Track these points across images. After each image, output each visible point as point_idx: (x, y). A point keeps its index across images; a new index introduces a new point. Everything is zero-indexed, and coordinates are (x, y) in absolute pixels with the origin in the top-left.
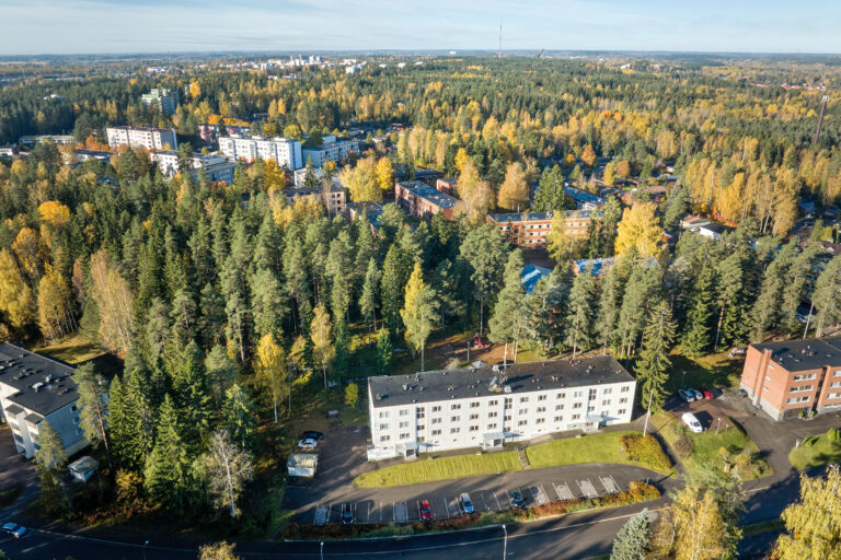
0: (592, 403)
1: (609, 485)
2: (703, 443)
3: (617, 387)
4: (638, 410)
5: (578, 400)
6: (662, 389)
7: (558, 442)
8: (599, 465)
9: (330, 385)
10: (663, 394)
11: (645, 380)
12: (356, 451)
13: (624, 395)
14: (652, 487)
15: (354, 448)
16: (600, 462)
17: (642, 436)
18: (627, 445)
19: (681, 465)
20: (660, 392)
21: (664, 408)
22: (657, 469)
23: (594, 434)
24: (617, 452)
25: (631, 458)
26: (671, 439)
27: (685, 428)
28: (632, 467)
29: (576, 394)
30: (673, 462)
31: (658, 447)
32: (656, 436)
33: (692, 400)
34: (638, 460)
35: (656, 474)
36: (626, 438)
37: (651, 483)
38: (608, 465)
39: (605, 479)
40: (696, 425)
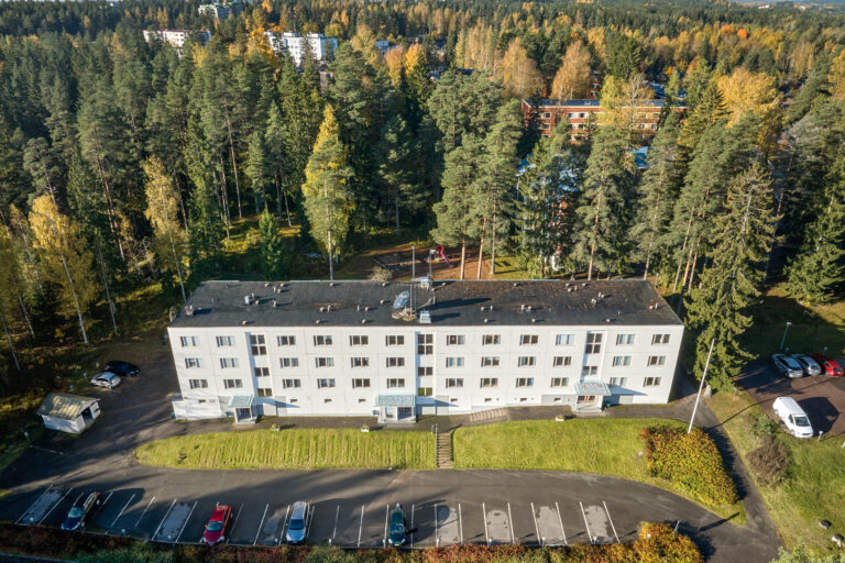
0: (592, 360)
1: (596, 522)
2: (811, 459)
3: (643, 333)
4: (684, 382)
5: (563, 351)
6: (735, 345)
7: (517, 425)
8: (588, 478)
10: (738, 356)
11: (704, 326)
13: (659, 350)
14: (686, 541)
16: (591, 473)
17: (684, 432)
18: (651, 446)
19: (757, 500)
20: (730, 351)
21: (738, 384)
22: (705, 502)
23: (592, 418)
24: (628, 457)
25: (654, 473)
26: (745, 443)
27: (776, 426)
28: (655, 491)
29: (560, 339)
30: (741, 491)
31: (714, 457)
32: (714, 436)
33: (799, 374)
34: (669, 478)
35: (701, 512)
36: (652, 431)
37: (686, 530)
38: (608, 479)
39: (591, 509)
40: (800, 422)
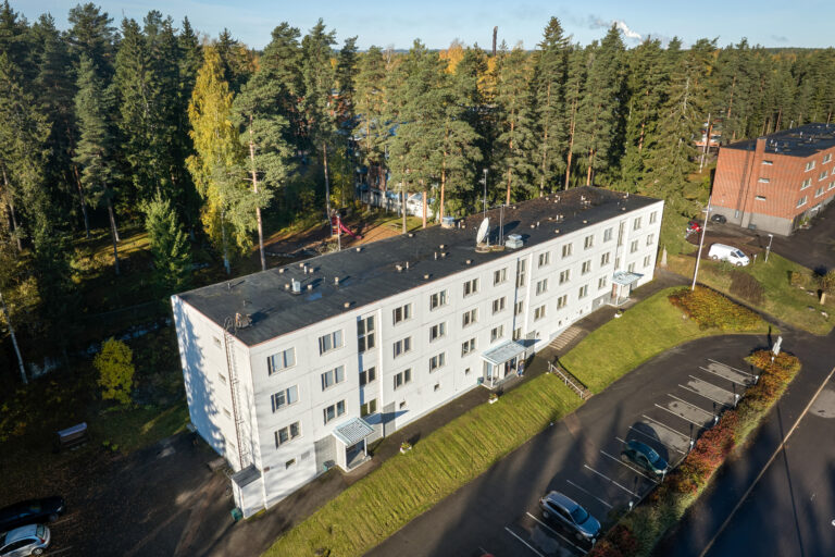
0: (620, 251)
1: (727, 373)
2: (763, 277)
3: (646, 214)
5: (605, 248)
7: (599, 333)
8: (676, 351)
9: (37, 373)
12: (194, 501)
15: (182, 498)
16: (672, 347)
17: (691, 291)
18: (686, 308)
22: (748, 330)
23: (633, 306)
26: (721, 284)
29: (606, 234)
34: (716, 326)
35: (755, 338)
36: (677, 297)
38: (686, 346)
39: (712, 367)
40: (739, 255)
